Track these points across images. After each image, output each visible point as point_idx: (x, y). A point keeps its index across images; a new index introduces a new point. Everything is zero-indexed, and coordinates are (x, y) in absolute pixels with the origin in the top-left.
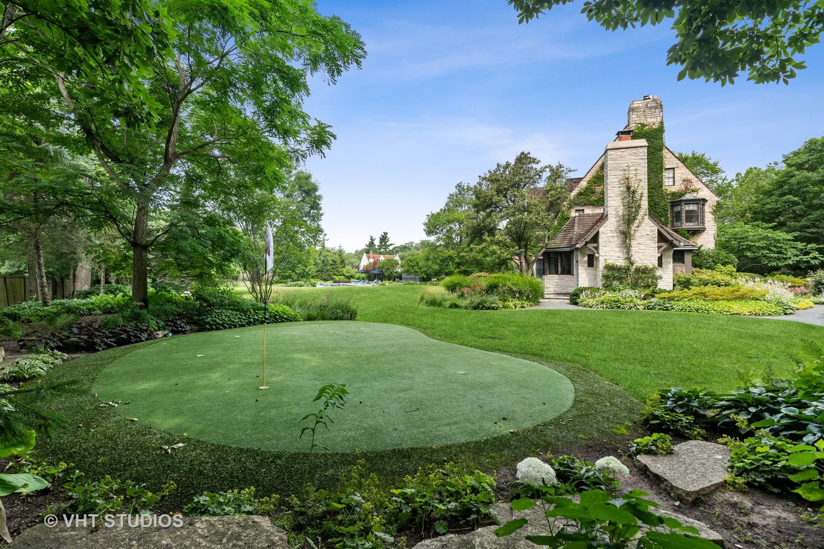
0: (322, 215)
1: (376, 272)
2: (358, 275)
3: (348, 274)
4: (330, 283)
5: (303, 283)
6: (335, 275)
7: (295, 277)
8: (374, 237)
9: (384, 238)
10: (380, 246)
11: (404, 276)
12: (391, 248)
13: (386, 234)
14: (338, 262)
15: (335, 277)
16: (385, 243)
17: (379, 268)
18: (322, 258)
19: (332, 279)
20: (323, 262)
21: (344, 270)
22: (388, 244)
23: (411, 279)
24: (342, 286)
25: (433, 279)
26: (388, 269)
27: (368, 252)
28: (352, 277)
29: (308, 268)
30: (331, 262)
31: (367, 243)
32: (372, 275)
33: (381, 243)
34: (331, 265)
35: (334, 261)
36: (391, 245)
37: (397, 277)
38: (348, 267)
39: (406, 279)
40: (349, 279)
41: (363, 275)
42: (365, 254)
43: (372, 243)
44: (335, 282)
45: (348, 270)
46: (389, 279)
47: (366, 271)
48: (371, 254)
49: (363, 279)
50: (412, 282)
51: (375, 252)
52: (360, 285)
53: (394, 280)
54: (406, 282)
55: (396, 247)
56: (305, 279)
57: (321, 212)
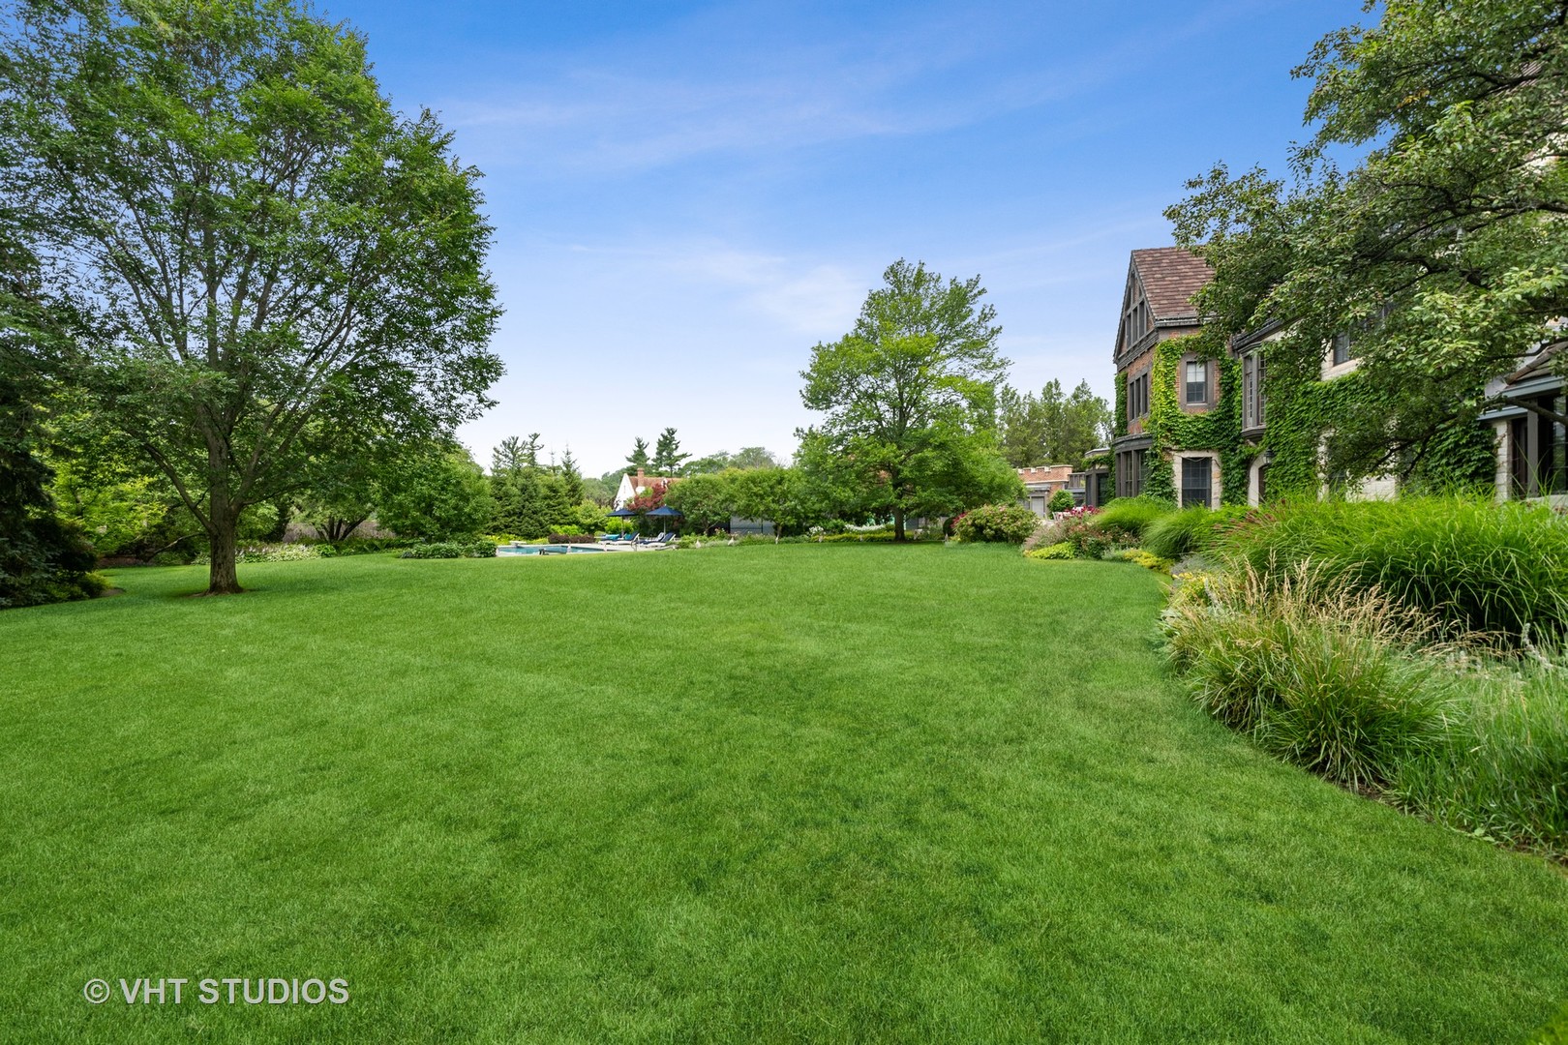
0: (495, 313)
1: (664, 512)
2: (613, 522)
3: (588, 521)
4: (541, 543)
5: (454, 546)
6: (556, 522)
7: (433, 528)
8: (645, 441)
9: (667, 443)
10: (659, 461)
11: (735, 521)
12: (683, 463)
13: (671, 432)
14: (563, 491)
15: (556, 527)
16: (670, 454)
17: (670, 502)
18: (521, 481)
19: (547, 533)
20: (524, 489)
21: (579, 510)
22: (676, 454)
23: (753, 529)
24: (574, 553)
25: (814, 530)
26: (695, 504)
27: (632, 472)
28: (599, 527)
29: (473, 503)
30: (544, 491)
31: (631, 454)
32: (646, 521)
33: (659, 453)
34: (546, 498)
35: (551, 488)
36: (684, 456)
37: (719, 525)
38: (588, 503)
39: (743, 530)
40: (591, 532)
41: (628, 522)
42: (626, 477)
43: (639, 455)
44: (556, 540)
45: (588, 509)
46: (699, 532)
47: (634, 511)
48: (640, 477)
49: (627, 531)
50: (758, 536)
51: (648, 472)
52: (623, 547)
53: (711, 533)
54: (745, 539)
55: (692, 463)
56: (460, 536)
57: (493, 303)
